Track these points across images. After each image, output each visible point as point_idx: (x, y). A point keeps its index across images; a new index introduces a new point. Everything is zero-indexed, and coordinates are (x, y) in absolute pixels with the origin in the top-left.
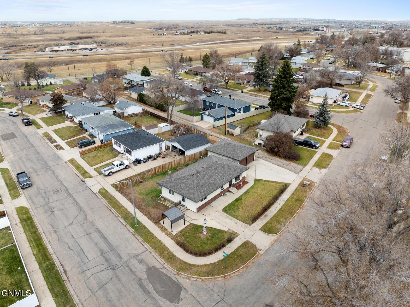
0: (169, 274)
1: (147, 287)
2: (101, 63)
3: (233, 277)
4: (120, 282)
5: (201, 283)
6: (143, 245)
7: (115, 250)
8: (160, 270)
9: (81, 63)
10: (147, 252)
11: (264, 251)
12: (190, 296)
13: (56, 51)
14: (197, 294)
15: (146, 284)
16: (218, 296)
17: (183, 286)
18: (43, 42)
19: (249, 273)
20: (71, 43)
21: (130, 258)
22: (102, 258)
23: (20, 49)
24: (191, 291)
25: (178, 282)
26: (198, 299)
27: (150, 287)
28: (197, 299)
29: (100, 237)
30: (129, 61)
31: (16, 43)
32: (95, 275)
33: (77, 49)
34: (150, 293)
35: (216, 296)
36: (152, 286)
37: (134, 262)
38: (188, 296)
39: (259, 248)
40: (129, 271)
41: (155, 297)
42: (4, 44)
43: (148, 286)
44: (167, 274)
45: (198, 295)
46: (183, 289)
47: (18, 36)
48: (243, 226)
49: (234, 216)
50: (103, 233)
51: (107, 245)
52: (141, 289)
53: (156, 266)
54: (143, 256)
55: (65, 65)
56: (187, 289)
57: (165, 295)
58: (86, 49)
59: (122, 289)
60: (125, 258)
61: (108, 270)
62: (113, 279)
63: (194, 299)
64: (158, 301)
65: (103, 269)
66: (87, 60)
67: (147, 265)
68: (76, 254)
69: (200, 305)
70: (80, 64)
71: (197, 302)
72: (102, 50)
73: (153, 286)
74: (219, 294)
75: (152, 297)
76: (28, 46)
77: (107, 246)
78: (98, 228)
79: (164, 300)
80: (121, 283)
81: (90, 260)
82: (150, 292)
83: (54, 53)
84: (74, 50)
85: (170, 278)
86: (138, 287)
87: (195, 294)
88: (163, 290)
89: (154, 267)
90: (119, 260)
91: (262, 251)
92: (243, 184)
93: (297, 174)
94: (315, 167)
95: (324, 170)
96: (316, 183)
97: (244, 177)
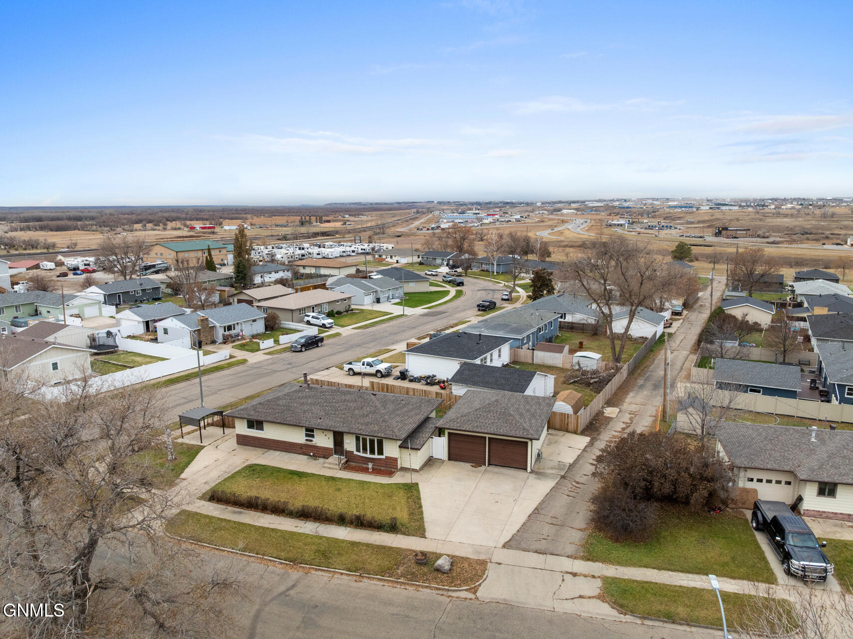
23: (808, 239)
48: (196, 491)
49: (230, 478)
92: (376, 471)
93: (501, 545)
94: (599, 583)
95: (605, 611)
96: (474, 590)
97: (396, 460)
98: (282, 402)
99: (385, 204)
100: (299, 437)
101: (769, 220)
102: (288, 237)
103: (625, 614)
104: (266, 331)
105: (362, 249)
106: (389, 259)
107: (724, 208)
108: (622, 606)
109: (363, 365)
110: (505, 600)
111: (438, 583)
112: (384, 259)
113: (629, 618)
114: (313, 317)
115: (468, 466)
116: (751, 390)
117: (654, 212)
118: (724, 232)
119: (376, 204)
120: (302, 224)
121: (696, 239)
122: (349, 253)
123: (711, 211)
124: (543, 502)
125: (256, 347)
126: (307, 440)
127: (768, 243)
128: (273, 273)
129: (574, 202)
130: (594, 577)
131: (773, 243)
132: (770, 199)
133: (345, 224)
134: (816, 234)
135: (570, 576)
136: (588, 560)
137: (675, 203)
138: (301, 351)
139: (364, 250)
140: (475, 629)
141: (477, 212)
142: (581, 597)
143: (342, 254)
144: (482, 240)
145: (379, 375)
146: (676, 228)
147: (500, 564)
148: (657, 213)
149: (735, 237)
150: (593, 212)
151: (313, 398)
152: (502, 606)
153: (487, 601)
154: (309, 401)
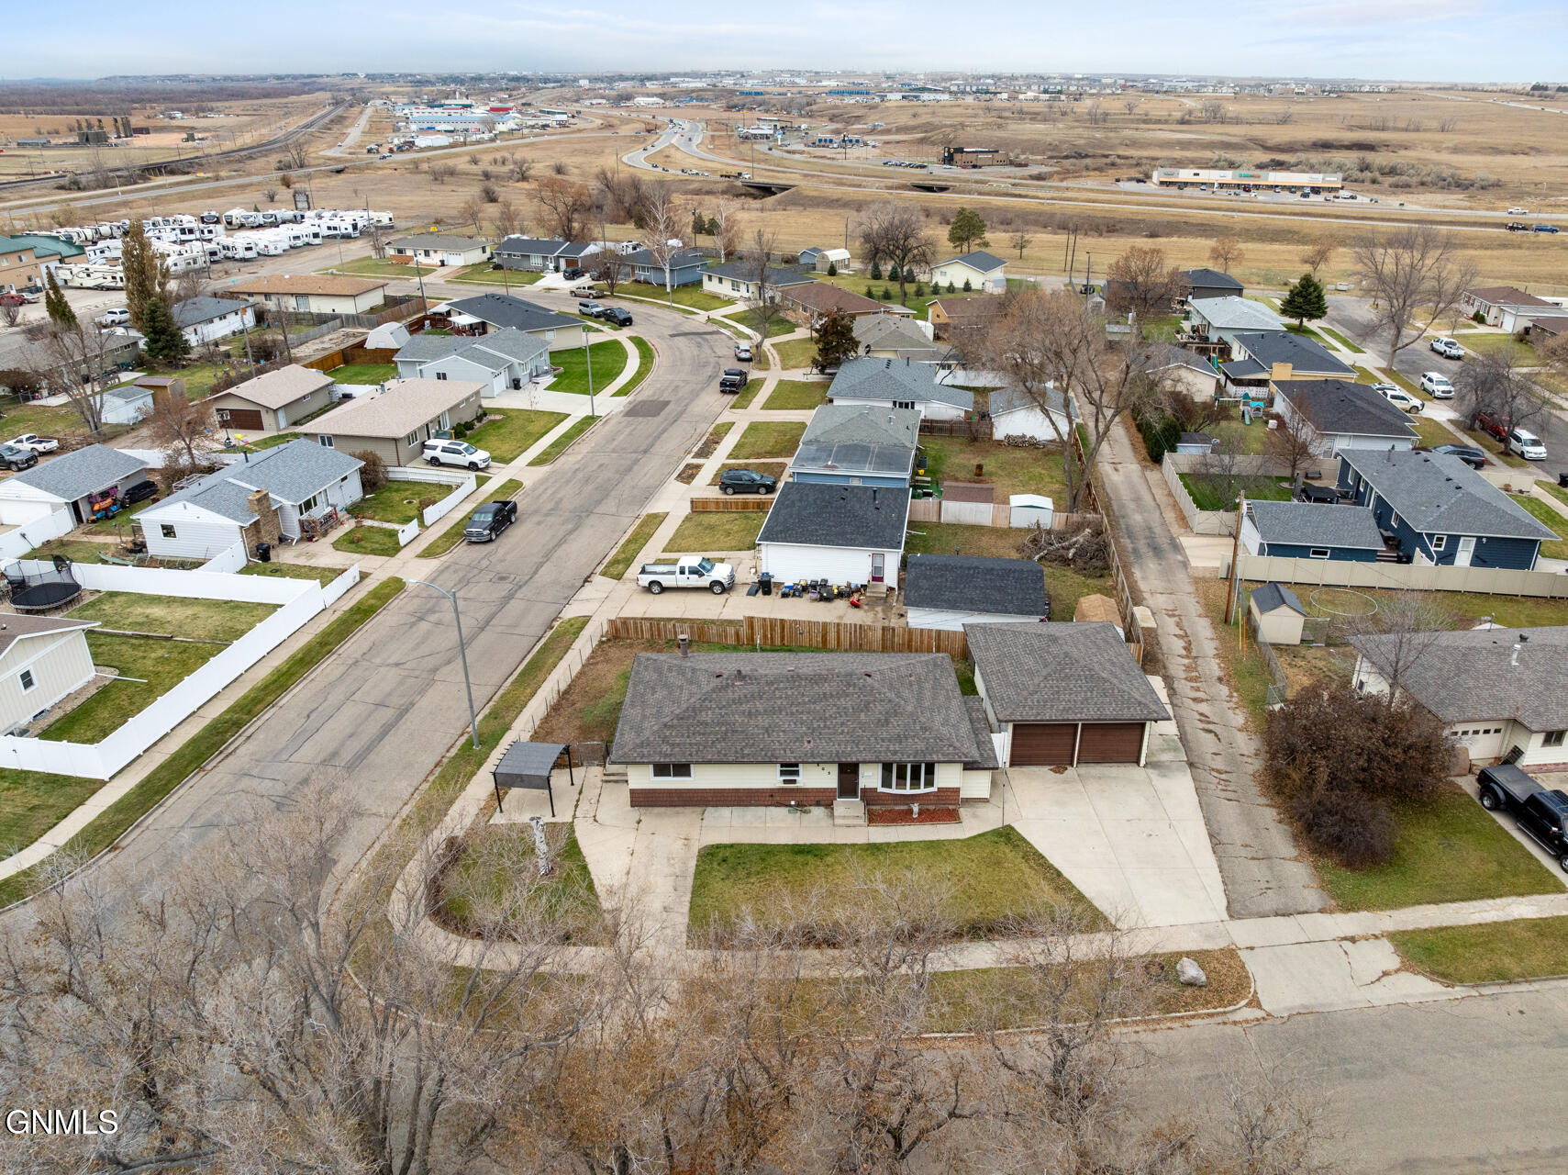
2: (1276, 246)
6: (410, 799)
7: (352, 772)
9: (1206, 237)
10: (387, 820)
13: (1182, 185)
18: (1182, 149)
20: (1273, 160)
23: (1087, 168)
30: (1308, 249)
31: (1094, 147)
33: (1257, 187)
42: (1056, 148)
47: (1121, 125)
48: (667, 931)
51: (362, 750)
55: (1147, 236)
58: (1291, 189)
61: (270, 803)
65: (271, 793)
66: (1232, 229)
70: (1199, 240)
72: (1352, 197)
76: (1118, 161)
77: (358, 752)
78: (413, 705)
83: (1174, 191)
84: (1247, 189)
89: (334, 862)
92: (929, 816)
93: (1226, 915)
94: (1388, 945)
95: (1418, 988)
96: (1257, 1003)
97: (957, 790)
98: (707, 716)
99: (247, 79)
100: (769, 778)
101: (1013, 126)
102: (83, 179)
103: (1453, 987)
104: (365, 492)
105: (329, 228)
106: (422, 259)
107: (925, 96)
108: (1444, 975)
109: (682, 572)
110: (1305, 1007)
111: (1205, 1005)
112: (411, 258)
113: (1458, 991)
114: (444, 450)
115: (1044, 771)
116: (1314, 553)
117: (809, 104)
118: (957, 157)
119: (226, 78)
120: (87, 140)
121: (913, 170)
122: (306, 240)
123: (905, 103)
124: (1208, 823)
125: (388, 542)
126: (785, 782)
127: (1032, 177)
128: (216, 320)
129: (650, 78)
130: (1376, 937)
131: (1039, 177)
132: (989, 77)
133: (191, 138)
134: (1094, 156)
135: (1349, 944)
136: (1349, 910)
137: (833, 84)
138: (491, 541)
139: (335, 229)
141: (465, 102)
142: (1385, 974)
143: (293, 242)
144: (524, 178)
145: (717, 589)
146: (866, 145)
147: (1252, 948)
148: (814, 107)
149: (974, 167)
150: (694, 102)
151: (761, 698)
152: (1311, 1018)
153: (1286, 1015)
154: (760, 707)
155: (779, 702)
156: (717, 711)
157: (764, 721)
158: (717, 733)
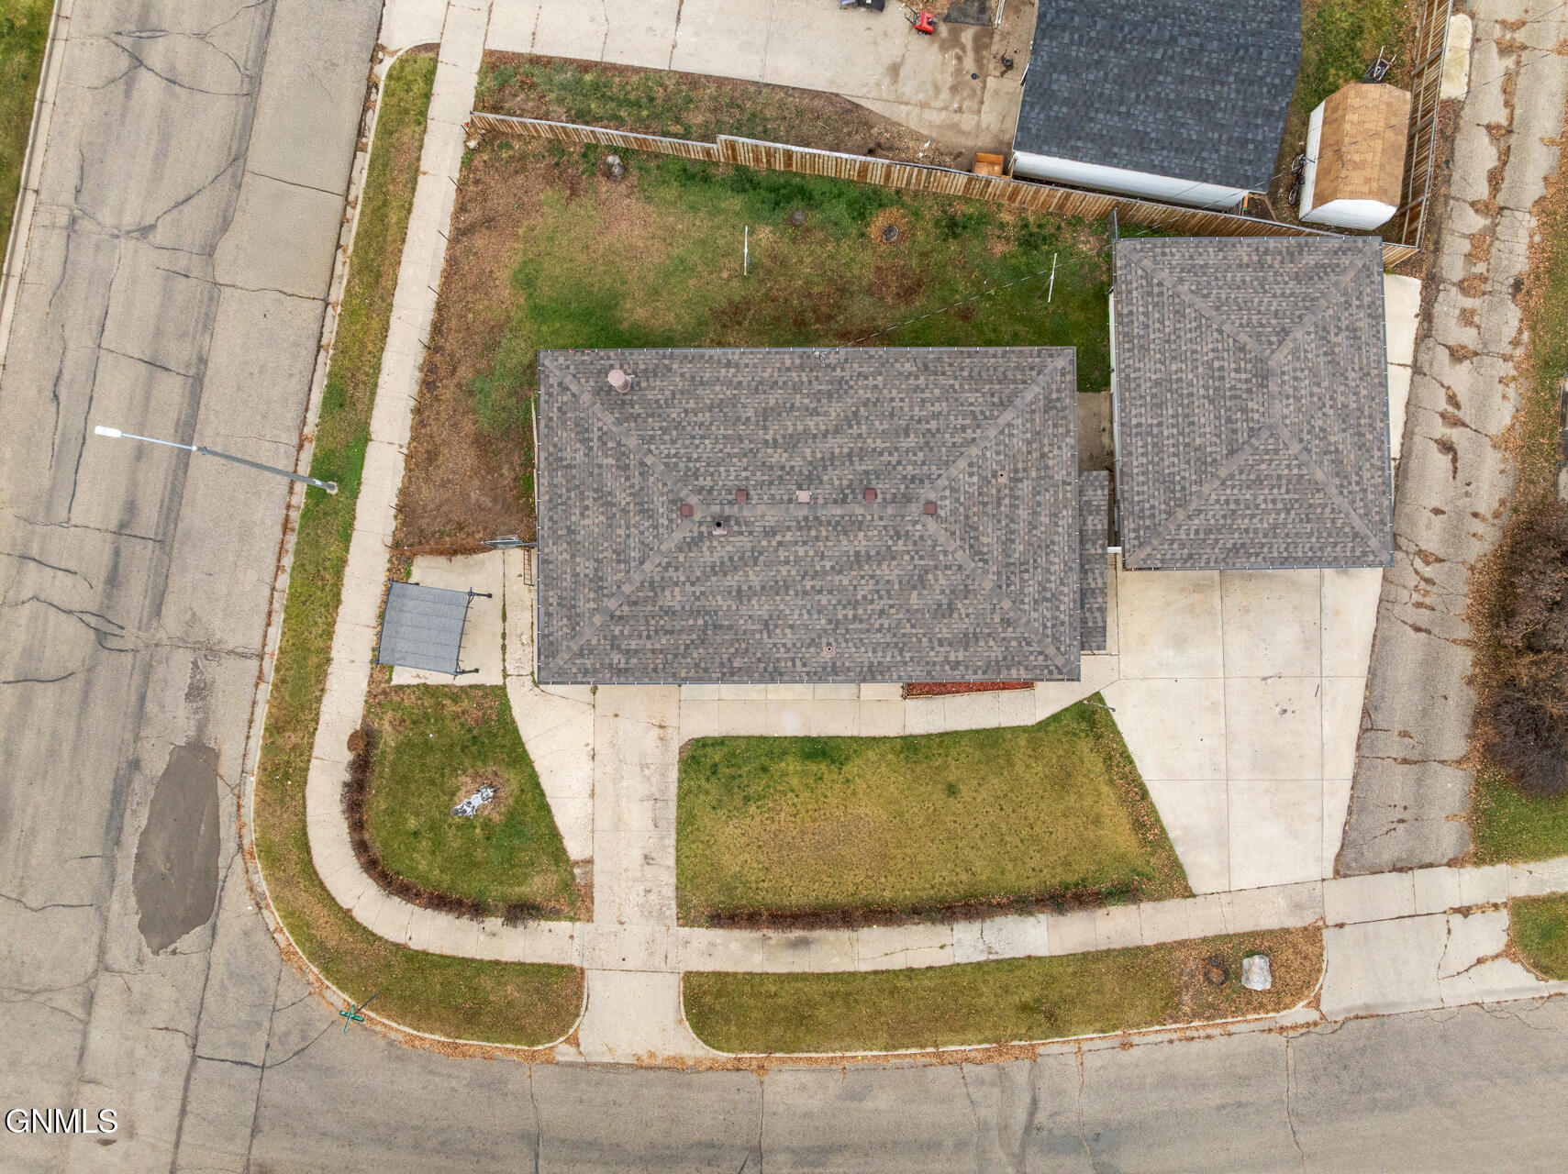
0: (227, 831)
1: (128, 812)
3: (376, 1033)
4: (80, 714)
5: (272, 956)
6: (270, 614)
7: (170, 554)
8: (220, 783)
10: (254, 663)
11: (582, 1059)
12: (201, 966)
14: (222, 981)
15: (136, 799)
16: (268, 1046)
17: (217, 915)
19: (430, 1077)
21: (181, 643)
22: (107, 549)
24: (219, 954)
25: (220, 883)
26: (210, 1000)
27: (137, 821)
28: (209, 994)
29: (178, 424)
32: (44, 606)
34: (117, 843)
35: (262, 1037)
36: (144, 823)
37: (178, 670)
38: (197, 961)
39: (581, 1034)
40: (133, 698)
41: (119, 870)
43: (134, 812)
44: (223, 820)
45: (223, 986)
46: (209, 924)
48: (653, 897)
49: (686, 824)
50: (201, 416)
51: (167, 495)
52: (108, 806)
53: (223, 757)
54: (220, 672)
56: (219, 938)
57: (147, 892)
59: (66, 749)
60: (172, 622)
61: (85, 629)
62: (69, 683)
63: (201, 985)
64: (115, 893)
65: (76, 607)
67: (201, 728)
68: (57, 442)
69: (195, 1021)
71: (198, 1002)
73: (149, 824)
74: (275, 1044)
75: (110, 861)
77: (162, 501)
78: (206, 363)
79: (132, 902)
80: (79, 723)
81: (73, 521)
82: (123, 839)
85: (215, 846)
86: (108, 785)
87: (218, 973)
88: (161, 866)
89: (215, 755)
90: (146, 614)
91: (573, 1050)
93: (1329, 873)
94: (1503, 918)
95: (1514, 980)
96: (1316, 1003)
98: (674, 598)
103: (1548, 980)
110: (1367, 1006)
111: (1257, 1011)
130: (1496, 906)
135: (1459, 917)
136: (1483, 865)
140: (1345, 1098)
142: (1480, 961)
147: (1341, 925)
151: (756, 560)
152: (1367, 1023)
153: (1341, 1018)
154: (755, 581)
155: (784, 570)
156: (688, 587)
157: (761, 607)
158: (691, 630)
